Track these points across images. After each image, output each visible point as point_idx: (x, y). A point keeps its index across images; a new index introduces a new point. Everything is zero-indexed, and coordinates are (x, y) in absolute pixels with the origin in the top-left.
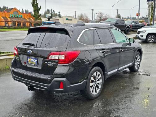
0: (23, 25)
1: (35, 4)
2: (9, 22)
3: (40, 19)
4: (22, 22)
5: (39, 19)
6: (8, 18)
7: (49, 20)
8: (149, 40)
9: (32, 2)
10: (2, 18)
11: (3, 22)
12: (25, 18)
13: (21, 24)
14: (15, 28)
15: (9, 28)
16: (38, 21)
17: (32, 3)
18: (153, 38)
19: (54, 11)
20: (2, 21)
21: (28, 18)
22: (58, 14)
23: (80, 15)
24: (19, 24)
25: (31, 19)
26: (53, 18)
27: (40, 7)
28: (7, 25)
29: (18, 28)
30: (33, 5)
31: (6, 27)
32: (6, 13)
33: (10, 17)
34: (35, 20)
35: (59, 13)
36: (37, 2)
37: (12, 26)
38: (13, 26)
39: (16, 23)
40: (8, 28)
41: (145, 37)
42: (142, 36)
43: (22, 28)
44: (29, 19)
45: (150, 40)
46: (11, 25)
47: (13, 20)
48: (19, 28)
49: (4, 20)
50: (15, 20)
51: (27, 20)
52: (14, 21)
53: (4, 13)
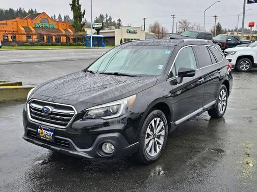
0: (56, 39)
1: (75, 7)
2: (32, 34)
3: (84, 31)
4: (53, 35)
5: (81, 31)
6: (32, 29)
7: (98, 33)
8: (241, 67)
9: (71, 3)
10: (22, 29)
11: (24, 34)
12: (59, 29)
13: (52, 39)
14: (42, 45)
15: (33, 44)
16: (80, 33)
17: (70, 5)
18: (248, 64)
19: (110, 19)
20: (21, 34)
21: (64, 30)
22: (117, 22)
23: (153, 24)
24: (50, 38)
25: (69, 30)
26: (106, 29)
27: (85, 11)
28: (30, 40)
29: (46, 45)
30: (72, 8)
31: (27, 44)
32: (29, 21)
33: (35, 28)
34: (75, 32)
35: (120, 20)
36: (80, 4)
37: (37, 42)
38: (39, 41)
39: (45, 37)
40: (31, 46)
41: (234, 62)
42: (230, 61)
43: (53, 45)
44: (66, 30)
45: (243, 68)
46: (36, 40)
47: (39, 32)
48: (49, 45)
49: (25, 33)
50: (43, 32)
51: (62, 32)
52: (40, 34)
53: (26, 21)
